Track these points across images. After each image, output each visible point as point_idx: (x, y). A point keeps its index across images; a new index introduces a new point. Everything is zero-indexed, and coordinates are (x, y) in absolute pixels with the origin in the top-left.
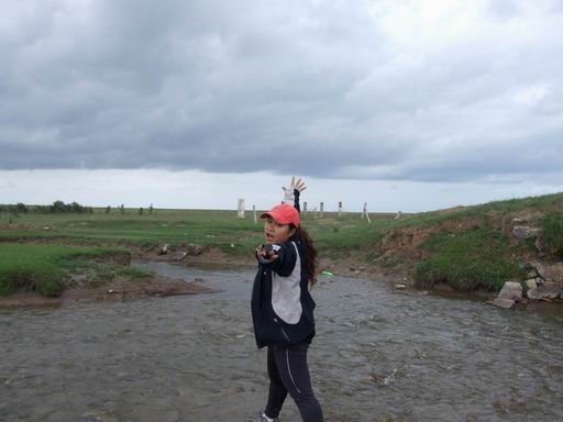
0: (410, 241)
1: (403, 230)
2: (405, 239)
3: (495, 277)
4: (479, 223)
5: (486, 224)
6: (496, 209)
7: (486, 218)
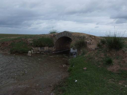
1: (5, 42)
3: (27, 50)
5: (22, 41)
7: (22, 39)
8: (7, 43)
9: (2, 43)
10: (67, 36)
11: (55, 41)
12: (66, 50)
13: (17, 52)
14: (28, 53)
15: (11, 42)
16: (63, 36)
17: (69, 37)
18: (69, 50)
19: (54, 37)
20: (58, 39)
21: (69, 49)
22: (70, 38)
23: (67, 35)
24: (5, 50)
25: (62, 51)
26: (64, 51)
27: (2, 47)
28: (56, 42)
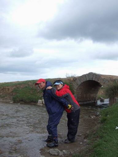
0: (9, 91)
1: (6, 87)
2: (7, 90)
3: (36, 99)
4: (27, 86)
5: (29, 86)
6: (31, 82)
7: (28, 84)
8: (9, 89)
9: (2, 88)
10: (94, 80)
11: (75, 87)
12: (91, 102)
13: (22, 101)
14: (37, 102)
15: (14, 87)
16: (87, 80)
17: (96, 80)
18: (95, 102)
19: (75, 81)
20: (80, 84)
21: (95, 100)
22: (99, 82)
23: (94, 78)
24: (6, 97)
25: (85, 103)
26: (88, 102)
27: (1, 94)
28: (77, 89)
